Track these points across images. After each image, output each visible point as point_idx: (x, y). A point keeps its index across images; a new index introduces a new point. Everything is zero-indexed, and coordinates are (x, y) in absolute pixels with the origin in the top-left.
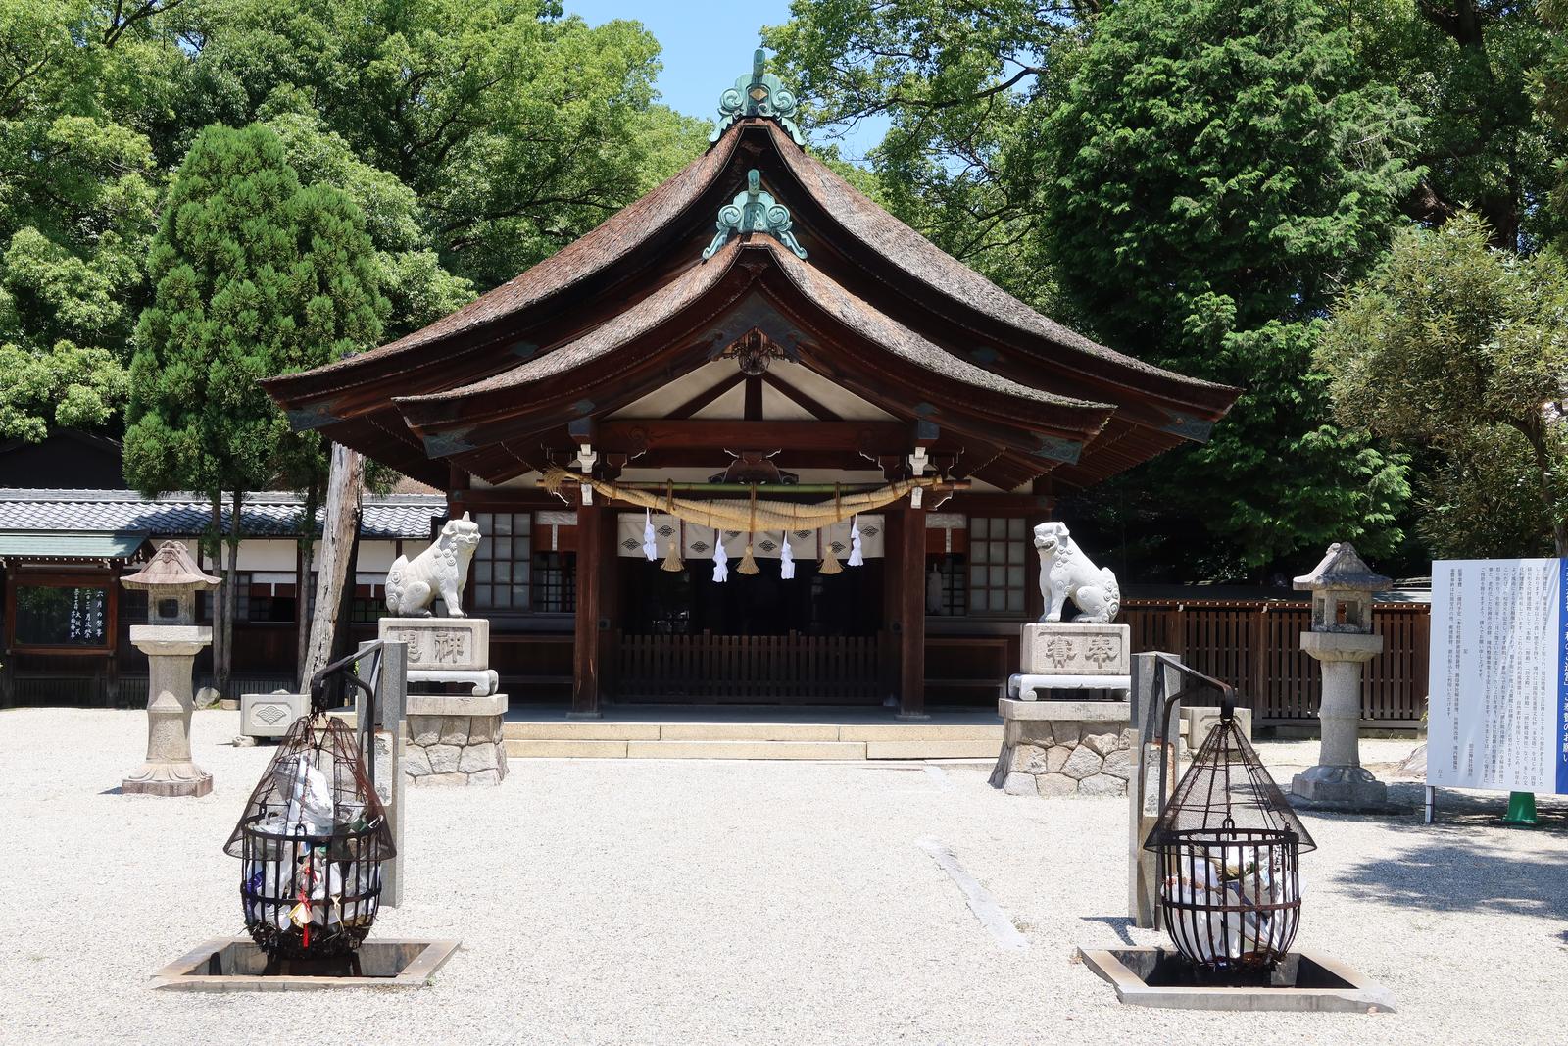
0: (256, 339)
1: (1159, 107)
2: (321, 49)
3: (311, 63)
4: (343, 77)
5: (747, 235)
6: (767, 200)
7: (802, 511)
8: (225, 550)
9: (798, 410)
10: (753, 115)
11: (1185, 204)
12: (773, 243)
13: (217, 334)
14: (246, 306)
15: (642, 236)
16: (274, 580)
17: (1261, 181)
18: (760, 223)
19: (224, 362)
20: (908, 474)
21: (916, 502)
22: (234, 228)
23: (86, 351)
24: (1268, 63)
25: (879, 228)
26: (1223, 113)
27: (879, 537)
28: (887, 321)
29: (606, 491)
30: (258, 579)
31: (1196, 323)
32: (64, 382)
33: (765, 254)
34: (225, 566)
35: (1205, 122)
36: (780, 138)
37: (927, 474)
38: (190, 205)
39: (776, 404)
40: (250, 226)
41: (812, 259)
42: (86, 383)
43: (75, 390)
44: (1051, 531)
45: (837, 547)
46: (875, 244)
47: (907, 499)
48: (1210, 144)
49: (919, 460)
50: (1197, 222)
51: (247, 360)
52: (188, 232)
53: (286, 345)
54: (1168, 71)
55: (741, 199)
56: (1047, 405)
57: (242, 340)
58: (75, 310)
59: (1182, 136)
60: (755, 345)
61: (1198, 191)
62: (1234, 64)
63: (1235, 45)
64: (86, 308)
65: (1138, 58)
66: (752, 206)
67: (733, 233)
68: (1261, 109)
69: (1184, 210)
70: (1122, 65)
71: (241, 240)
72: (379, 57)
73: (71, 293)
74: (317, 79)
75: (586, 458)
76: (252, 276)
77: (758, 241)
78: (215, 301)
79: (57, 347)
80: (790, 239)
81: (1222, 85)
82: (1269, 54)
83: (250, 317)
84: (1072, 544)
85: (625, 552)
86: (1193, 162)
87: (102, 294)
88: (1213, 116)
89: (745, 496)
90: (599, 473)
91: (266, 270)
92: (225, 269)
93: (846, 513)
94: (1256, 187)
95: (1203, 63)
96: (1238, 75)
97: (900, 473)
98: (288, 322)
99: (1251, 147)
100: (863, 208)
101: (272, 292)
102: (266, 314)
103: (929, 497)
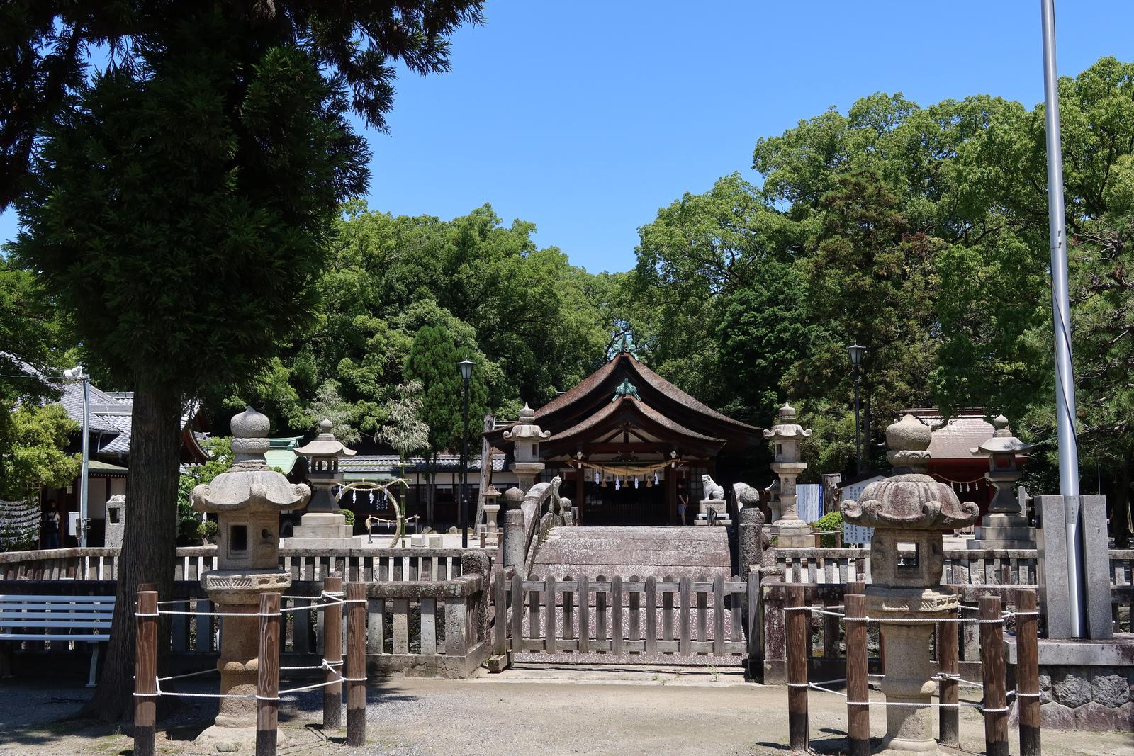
0: (444, 403)
1: (752, 330)
2: (435, 271)
3: (431, 277)
4: (444, 281)
5: (624, 395)
6: (630, 385)
7: (641, 469)
8: (431, 477)
9: (639, 440)
10: (623, 352)
11: (761, 362)
12: (632, 397)
13: (431, 402)
14: (441, 392)
15: (592, 389)
16: (444, 487)
17: (785, 355)
18: (628, 392)
19: (434, 412)
20: (670, 458)
21: (673, 466)
22: (434, 364)
23: (369, 404)
24: (787, 314)
25: (661, 384)
26: (772, 331)
27: (663, 474)
28: (663, 417)
29: (585, 464)
30: (438, 487)
31: (765, 401)
32: (362, 417)
33: (630, 401)
34: (431, 483)
35: (767, 334)
36: (631, 359)
37: (676, 458)
38: (418, 356)
39: (632, 438)
40: (441, 363)
41: (643, 400)
42: (371, 416)
43: (367, 418)
44: (706, 477)
45: (650, 477)
46: (660, 390)
47: (671, 465)
48: (769, 341)
49: (673, 454)
50: (765, 367)
51: (442, 411)
52: (418, 366)
53: (454, 405)
54: (755, 317)
55: (623, 385)
56: (708, 440)
57: (440, 404)
58: (364, 388)
59: (759, 339)
60: (627, 425)
61: (764, 358)
62: (776, 315)
63: (776, 309)
64: (367, 387)
65: (746, 311)
66: (626, 387)
67: (620, 394)
68: (785, 330)
69: (759, 364)
70: (741, 314)
71: (437, 368)
72: (458, 273)
73: (362, 381)
74: (433, 285)
75: (580, 455)
76: (441, 381)
77: (628, 397)
78: (430, 390)
79: (359, 402)
80: (637, 396)
81: (772, 322)
82: (788, 311)
83: (442, 396)
84: (711, 480)
85: (586, 480)
86: (764, 347)
87: (373, 382)
88: (769, 332)
89: (624, 465)
90: (583, 460)
91: (446, 379)
92: (432, 379)
93: (653, 469)
94: (783, 357)
95: (765, 315)
96: (778, 319)
97: (669, 458)
98: (454, 397)
99: (781, 344)
100: (656, 378)
101: (449, 387)
102: (447, 395)
103: (677, 465)
